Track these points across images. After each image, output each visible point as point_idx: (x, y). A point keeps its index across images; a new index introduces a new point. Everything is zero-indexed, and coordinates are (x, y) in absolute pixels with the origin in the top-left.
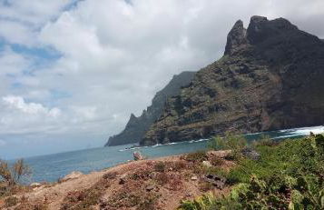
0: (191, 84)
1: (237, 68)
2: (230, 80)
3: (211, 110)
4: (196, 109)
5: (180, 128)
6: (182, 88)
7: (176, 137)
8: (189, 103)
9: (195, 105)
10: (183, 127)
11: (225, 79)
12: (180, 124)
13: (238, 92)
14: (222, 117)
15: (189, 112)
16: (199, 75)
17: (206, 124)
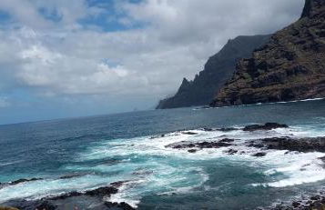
0: (266, 47)
1: (317, 31)
2: (310, 42)
3: (289, 73)
4: (272, 72)
5: (254, 91)
6: (256, 51)
7: (249, 100)
8: (264, 66)
9: (271, 67)
10: (257, 90)
11: (304, 42)
12: (253, 86)
13: (319, 55)
14: (301, 80)
15: (264, 75)
16: (275, 37)
17: (284, 86)
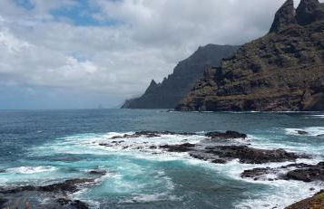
0: (234, 57)
1: (283, 47)
2: (275, 57)
3: (253, 84)
4: (237, 83)
5: (219, 98)
6: (224, 60)
7: (214, 107)
8: (230, 76)
9: (237, 77)
10: (223, 98)
11: (270, 56)
12: (219, 94)
13: (282, 70)
14: (264, 92)
15: (229, 84)
16: (243, 49)
17: (247, 97)
